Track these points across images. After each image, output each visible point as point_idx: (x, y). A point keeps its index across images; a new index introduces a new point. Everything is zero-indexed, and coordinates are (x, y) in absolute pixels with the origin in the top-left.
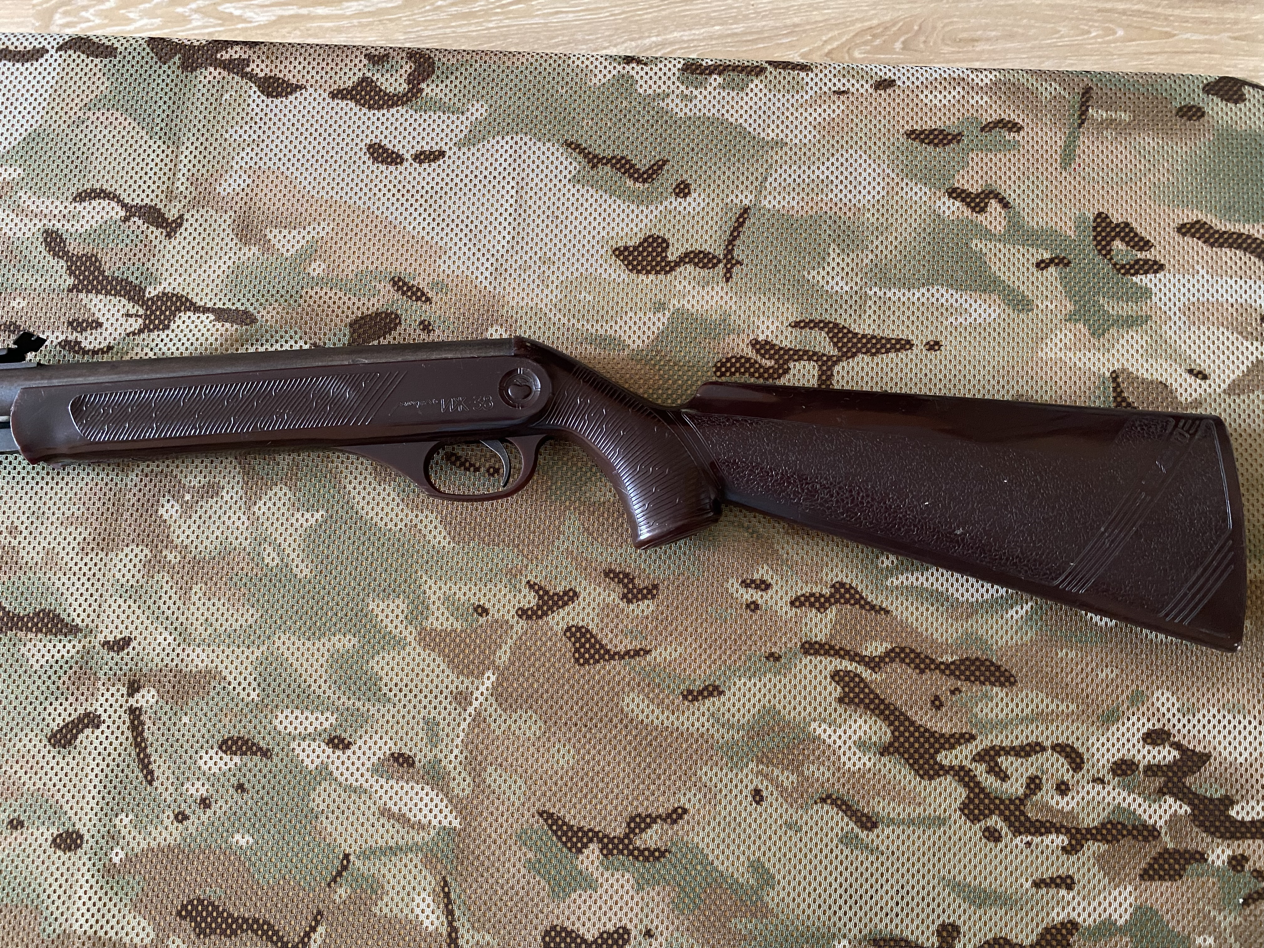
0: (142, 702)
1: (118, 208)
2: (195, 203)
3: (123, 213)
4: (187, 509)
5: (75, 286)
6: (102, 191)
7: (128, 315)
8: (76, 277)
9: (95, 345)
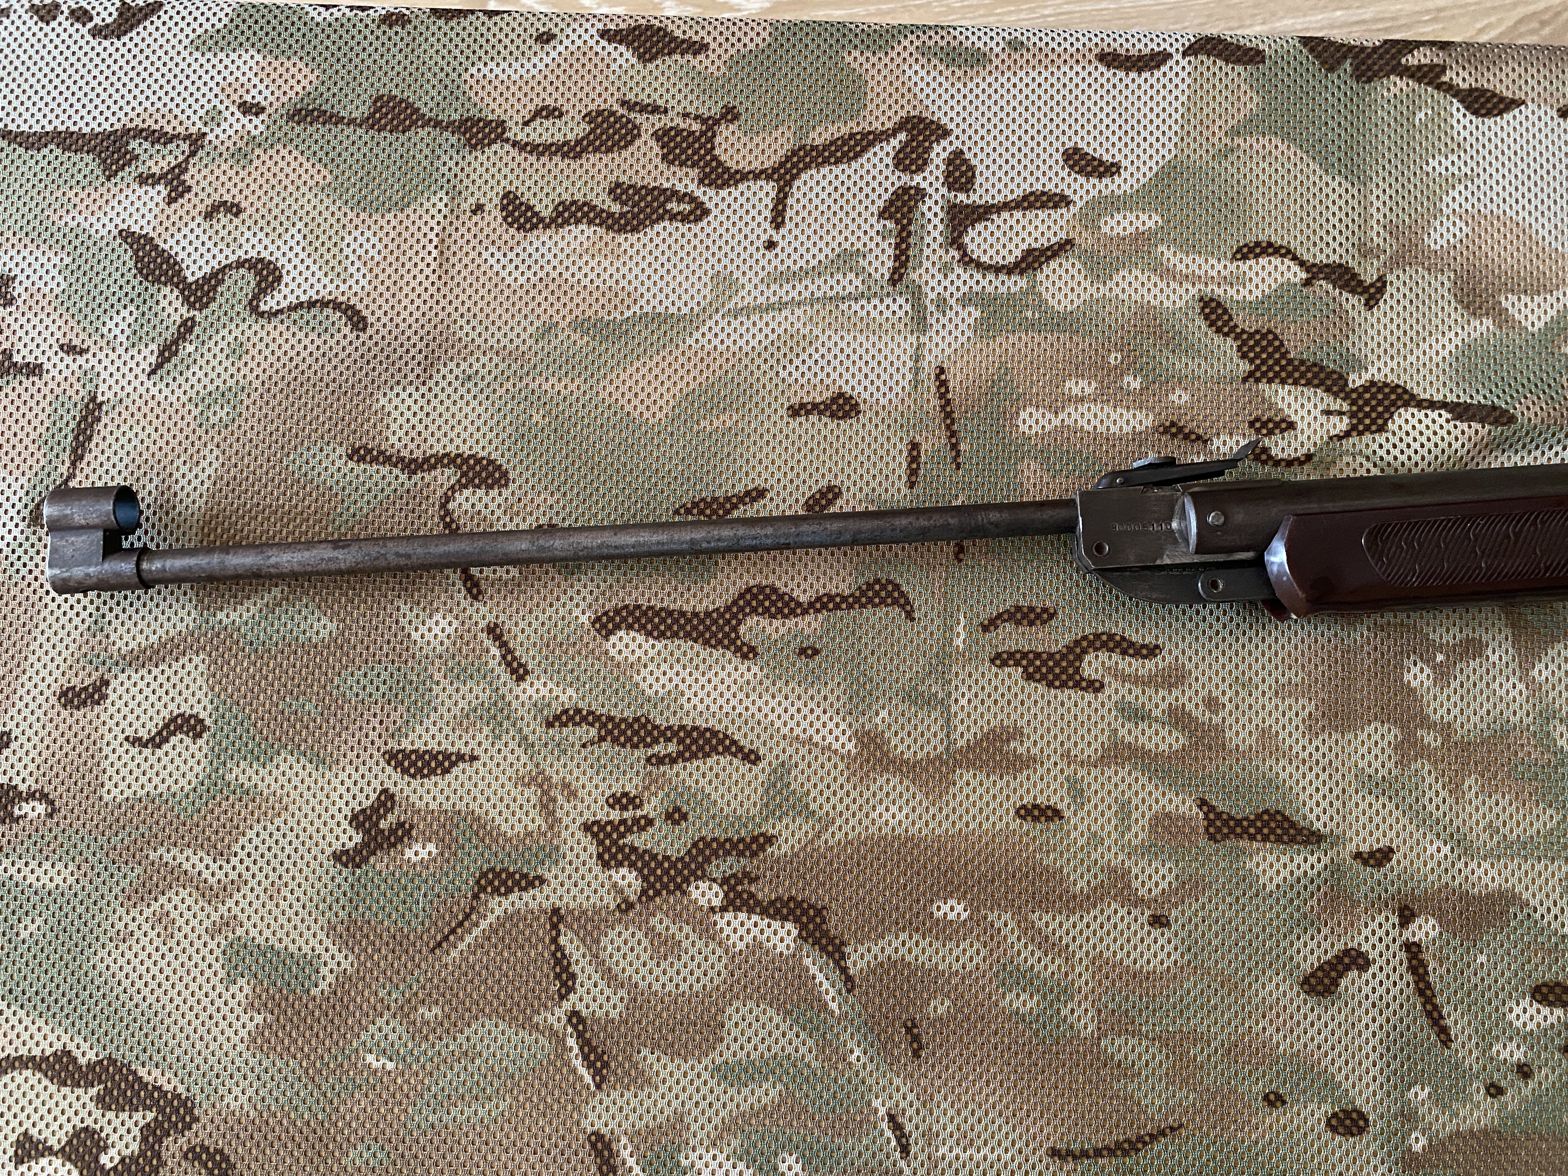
0: (1420, 936)
1: (1297, 269)
2: (1398, 261)
3: (1304, 275)
4: (1442, 675)
5: (1251, 374)
6: (1270, 244)
7: (1328, 413)
8: (1251, 361)
9: (1290, 453)
